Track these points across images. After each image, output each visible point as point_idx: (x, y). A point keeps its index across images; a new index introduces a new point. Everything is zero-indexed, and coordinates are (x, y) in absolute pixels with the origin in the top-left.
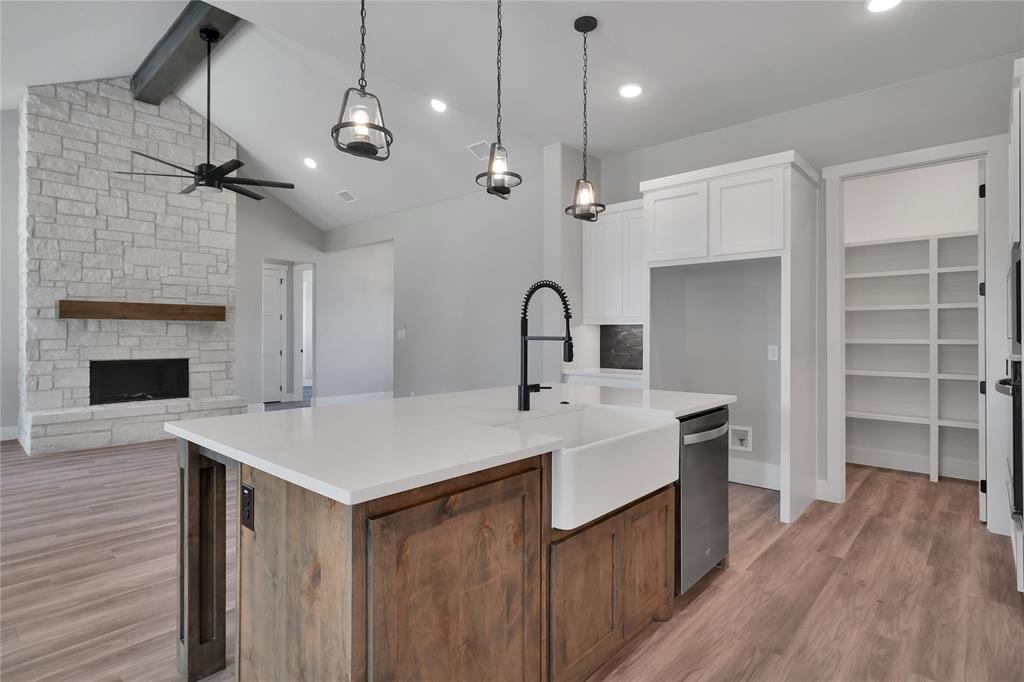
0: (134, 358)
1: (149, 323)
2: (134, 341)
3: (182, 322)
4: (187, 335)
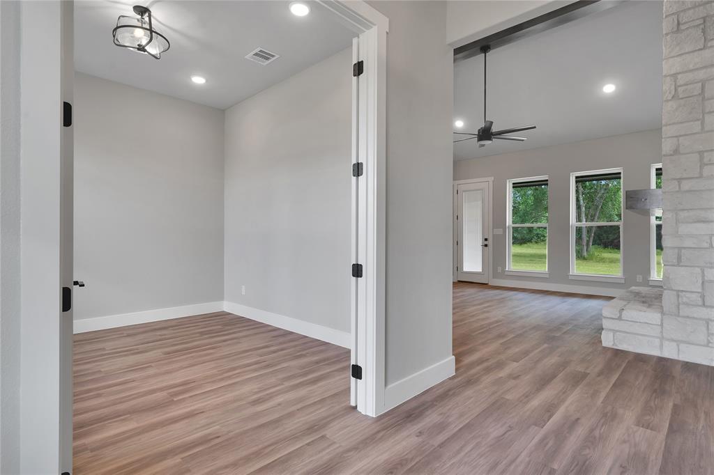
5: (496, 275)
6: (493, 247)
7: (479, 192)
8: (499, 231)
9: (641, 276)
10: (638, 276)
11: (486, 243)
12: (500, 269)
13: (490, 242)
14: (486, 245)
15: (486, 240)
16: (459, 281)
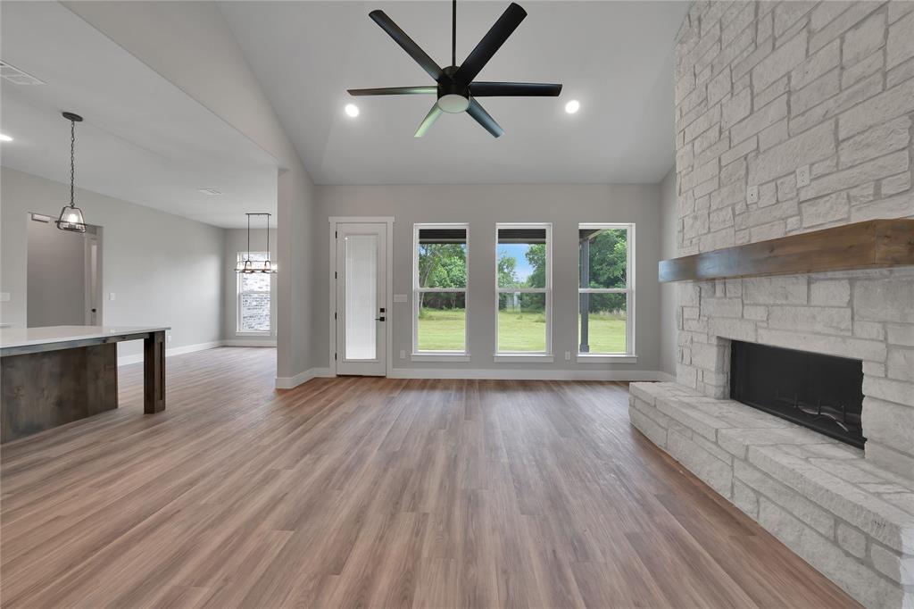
0: (760, 342)
1: (779, 281)
2: (760, 313)
3: (839, 274)
4: (850, 304)
5: (398, 362)
6: (391, 320)
7: (371, 237)
8: (403, 298)
9: (569, 353)
10: (566, 353)
11: (382, 315)
12: (403, 354)
13: (389, 315)
14: (382, 319)
15: (382, 310)
16: (339, 376)
